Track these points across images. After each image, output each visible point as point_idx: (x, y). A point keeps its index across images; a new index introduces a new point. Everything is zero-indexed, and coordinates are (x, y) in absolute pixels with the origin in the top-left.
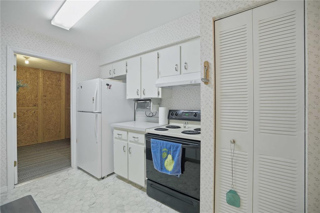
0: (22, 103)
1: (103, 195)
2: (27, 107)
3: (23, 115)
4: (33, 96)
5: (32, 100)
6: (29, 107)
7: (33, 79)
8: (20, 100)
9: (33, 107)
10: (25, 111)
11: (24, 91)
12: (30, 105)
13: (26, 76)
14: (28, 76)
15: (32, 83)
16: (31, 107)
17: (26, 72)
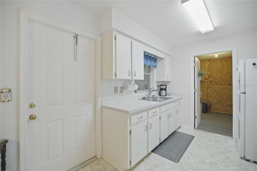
0: (220, 83)
1: (229, 167)
2: (224, 86)
3: (221, 91)
4: (228, 78)
5: (227, 81)
6: (225, 86)
7: (228, 65)
8: (219, 81)
9: (228, 86)
10: (222, 89)
11: (222, 75)
12: (226, 85)
13: (223, 64)
14: (224, 64)
15: (227, 68)
16: (226, 86)
17: (223, 61)
